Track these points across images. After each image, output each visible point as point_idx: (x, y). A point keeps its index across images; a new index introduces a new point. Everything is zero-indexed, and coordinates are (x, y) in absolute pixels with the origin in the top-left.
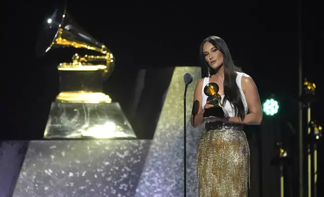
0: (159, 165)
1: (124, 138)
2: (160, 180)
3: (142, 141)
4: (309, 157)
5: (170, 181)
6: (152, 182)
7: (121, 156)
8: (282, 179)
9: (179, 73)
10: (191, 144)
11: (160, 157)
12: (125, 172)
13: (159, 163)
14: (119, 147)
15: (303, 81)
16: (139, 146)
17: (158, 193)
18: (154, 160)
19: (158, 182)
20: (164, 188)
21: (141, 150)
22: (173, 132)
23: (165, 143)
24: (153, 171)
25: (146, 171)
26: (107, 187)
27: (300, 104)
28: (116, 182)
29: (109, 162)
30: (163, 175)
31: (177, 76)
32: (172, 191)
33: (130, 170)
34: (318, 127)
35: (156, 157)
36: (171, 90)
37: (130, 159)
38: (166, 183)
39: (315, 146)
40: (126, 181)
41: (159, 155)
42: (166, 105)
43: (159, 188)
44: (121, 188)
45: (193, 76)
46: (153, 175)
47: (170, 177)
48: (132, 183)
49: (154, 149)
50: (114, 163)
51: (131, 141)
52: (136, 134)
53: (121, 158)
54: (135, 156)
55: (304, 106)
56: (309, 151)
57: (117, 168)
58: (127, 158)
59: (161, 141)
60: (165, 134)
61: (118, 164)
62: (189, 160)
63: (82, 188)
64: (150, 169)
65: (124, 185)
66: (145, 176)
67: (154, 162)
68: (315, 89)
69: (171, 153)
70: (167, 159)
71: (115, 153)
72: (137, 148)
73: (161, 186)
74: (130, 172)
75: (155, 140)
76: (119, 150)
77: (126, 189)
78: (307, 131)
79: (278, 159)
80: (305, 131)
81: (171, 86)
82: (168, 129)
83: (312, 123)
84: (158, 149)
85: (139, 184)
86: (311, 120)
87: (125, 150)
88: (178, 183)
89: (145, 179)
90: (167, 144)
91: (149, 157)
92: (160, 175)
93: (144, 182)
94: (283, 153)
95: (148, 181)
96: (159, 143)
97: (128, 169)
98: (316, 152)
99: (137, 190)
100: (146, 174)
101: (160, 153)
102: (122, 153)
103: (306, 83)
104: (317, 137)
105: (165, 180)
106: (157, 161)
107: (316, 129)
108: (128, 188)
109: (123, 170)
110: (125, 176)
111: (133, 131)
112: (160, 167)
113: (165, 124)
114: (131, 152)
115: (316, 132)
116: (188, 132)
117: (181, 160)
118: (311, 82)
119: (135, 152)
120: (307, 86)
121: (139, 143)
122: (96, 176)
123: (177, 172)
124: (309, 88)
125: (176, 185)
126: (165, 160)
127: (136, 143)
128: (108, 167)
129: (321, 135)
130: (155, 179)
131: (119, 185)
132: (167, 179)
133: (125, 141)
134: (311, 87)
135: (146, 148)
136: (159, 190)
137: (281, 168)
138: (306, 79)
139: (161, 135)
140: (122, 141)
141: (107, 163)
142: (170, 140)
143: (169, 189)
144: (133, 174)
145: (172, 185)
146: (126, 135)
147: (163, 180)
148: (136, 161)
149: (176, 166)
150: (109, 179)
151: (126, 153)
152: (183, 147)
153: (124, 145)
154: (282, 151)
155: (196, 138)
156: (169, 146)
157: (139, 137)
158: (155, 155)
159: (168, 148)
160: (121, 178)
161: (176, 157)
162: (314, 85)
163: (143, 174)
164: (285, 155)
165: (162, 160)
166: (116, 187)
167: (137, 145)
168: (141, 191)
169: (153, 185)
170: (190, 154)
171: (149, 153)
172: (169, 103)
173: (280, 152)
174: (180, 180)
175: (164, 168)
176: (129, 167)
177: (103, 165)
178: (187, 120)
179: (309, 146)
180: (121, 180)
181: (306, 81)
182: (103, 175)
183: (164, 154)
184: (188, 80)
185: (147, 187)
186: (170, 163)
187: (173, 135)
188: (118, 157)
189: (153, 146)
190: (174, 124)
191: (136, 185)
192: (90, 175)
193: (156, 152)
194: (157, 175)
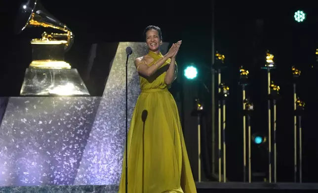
0: (107, 116)
1: (81, 96)
2: (107, 127)
3: (95, 98)
4: (220, 110)
5: (115, 127)
6: (102, 128)
7: (78, 109)
8: (199, 126)
9: (122, 46)
10: (131, 100)
11: (108, 109)
12: (81, 121)
13: (107, 114)
14: (77, 102)
15: (215, 53)
16: (92, 101)
17: (106, 136)
18: (103, 112)
19: (106, 128)
20: (111, 133)
21: (94, 104)
22: (117, 91)
23: (111, 99)
24: (102, 120)
25: (97, 120)
26: (68, 132)
27: (213, 70)
28: (74, 128)
29: (69, 113)
30: (109, 123)
31: (121, 49)
32: (117, 135)
33: (85, 119)
34: (226, 88)
35: (105, 110)
36: (116, 60)
37: (85, 111)
38: (112, 129)
39: (224, 101)
40: (82, 128)
41: (107, 108)
42: (112, 70)
43: (107, 133)
44: (78, 133)
45: (133, 49)
46: (102, 123)
47: (115, 124)
48: (86, 129)
49: (103, 103)
50: (73, 114)
51: (85, 98)
52: (90, 92)
53: (78, 111)
54: (89, 109)
55: (216, 72)
56: (219, 105)
57: (75, 118)
58: (83, 110)
59: (108, 98)
60: (111, 92)
61: (76, 115)
62: (130, 112)
63: (49, 132)
64: (100, 119)
65: (81, 130)
66: (96, 124)
67: (103, 113)
68: (225, 59)
69: (116, 107)
70: (113, 111)
71: (74, 107)
72: (90, 103)
73: (108, 132)
74: (85, 121)
75: (104, 97)
76: (76, 104)
77: (81, 134)
78: (218, 90)
79: (196, 112)
80: (216, 90)
81: (116, 56)
82: (113, 89)
83: (222, 84)
84: (106, 104)
85: (92, 130)
86: (221, 82)
87: (82, 104)
88: (121, 129)
89: (96, 127)
90: (113, 100)
91: (99, 109)
92: (107, 123)
93: (96, 129)
94: (200, 107)
95: (98, 127)
96: (107, 99)
97: (83, 118)
98: (224, 107)
99: (90, 135)
100: (97, 122)
101: (108, 106)
102: (80, 107)
103: (218, 55)
104: (226, 95)
105: (112, 127)
106: (106, 112)
107: (225, 89)
108: (84, 133)
109: (80, 119)
110: (81, 124)
111: (87, 90)
112: (107, 117)
113: (111, 85)
114: (85, 105)
115: (225, 91)
116: (129, 91)
117: (123, 112)
118: (221, 54)
119: (88, 106)
120: (218, 57)
121: (92, 99)
122: (59, 124)
123: (120, 121)
124: (220, 58)
125: (120, 131)
126: (111, 112)
127: (89, 99)
128: (68, 117)
129: (228, 94)
130: (104, 127)
131: (76, 130)
132: (113, 126)
133: (81, 97)
134: (222, 57)
135: (97, 103)
136: (106, 134)
137: (199, 118)
138: (217, 52)
139: (108, 93)
140: (79, 97)
141: (68, 114)
142: (116, 97)
143: (114, 134)
144: (87, 122)
145: (117, 131)
146: (82, 93)
147: (110, 127)
148: (89, 113)
149: (119, 116)
150: (69, 126)
151: (82, 107)
152: (125, 103)
153: (80, 100)
154: (199, 106)
155: (135, 95)
156: (115, 101)
157: (92, 95)
158: (104, 108)
159: (113, 102)
160: (78, 125)
161: (119, 110)
162: (223, 56)
163: (95, 122)
164: (202, 108)
165: (109, 112)
166: (75, 132)
167: (90, 100)
168: (93, 135)
169: (103, 130)
170: (130, 108)
171: (99, 107)
172: (115, 69)
173: (198, 106)
174: (122, 127)
175: (110, 118)
176: (84, 117)
177: (65, 115)
178: (128, 82)
179: (219, 101)
180: (78, 127)
181: (217, 53)
182: (65, 123)
183: (111, 107)
184: (129, 51)
185: (98, 132)
186: (115, 114)
187: (117, 93)
188: (77, 109)
189: (102, 102)
190: (118, 85)
191: (89, 130)
192: (55, 123)
193: (105, 105)
194: (106, 123)
